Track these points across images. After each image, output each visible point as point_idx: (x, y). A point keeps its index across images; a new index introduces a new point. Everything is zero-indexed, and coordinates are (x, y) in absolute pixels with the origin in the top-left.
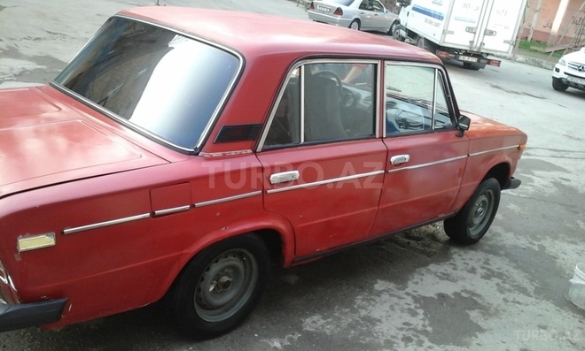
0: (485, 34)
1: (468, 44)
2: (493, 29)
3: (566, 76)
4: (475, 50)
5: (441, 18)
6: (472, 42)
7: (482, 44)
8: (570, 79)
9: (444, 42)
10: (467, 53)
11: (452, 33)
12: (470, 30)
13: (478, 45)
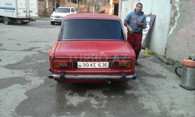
0: (29, 12)
1: (25, 16)
2: (31, 10)
3: (55, 20)
4: (28, 18)
5: (14, 9)
6: (26, 15)
7: (30, 15)
8: (56, 21)
9: (18, 17)
10: (26, 19)
11: (20, 13)
12: (24, 12)
13: (29, 16)
